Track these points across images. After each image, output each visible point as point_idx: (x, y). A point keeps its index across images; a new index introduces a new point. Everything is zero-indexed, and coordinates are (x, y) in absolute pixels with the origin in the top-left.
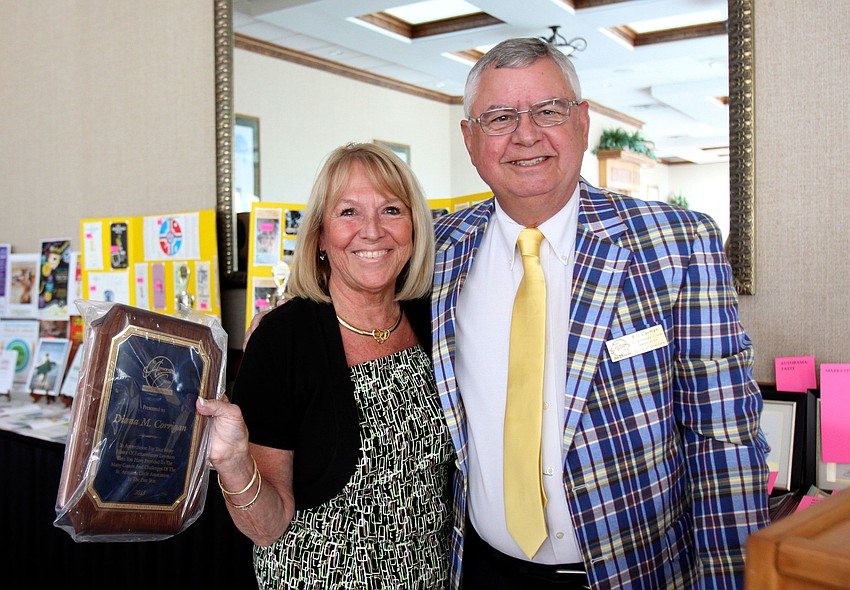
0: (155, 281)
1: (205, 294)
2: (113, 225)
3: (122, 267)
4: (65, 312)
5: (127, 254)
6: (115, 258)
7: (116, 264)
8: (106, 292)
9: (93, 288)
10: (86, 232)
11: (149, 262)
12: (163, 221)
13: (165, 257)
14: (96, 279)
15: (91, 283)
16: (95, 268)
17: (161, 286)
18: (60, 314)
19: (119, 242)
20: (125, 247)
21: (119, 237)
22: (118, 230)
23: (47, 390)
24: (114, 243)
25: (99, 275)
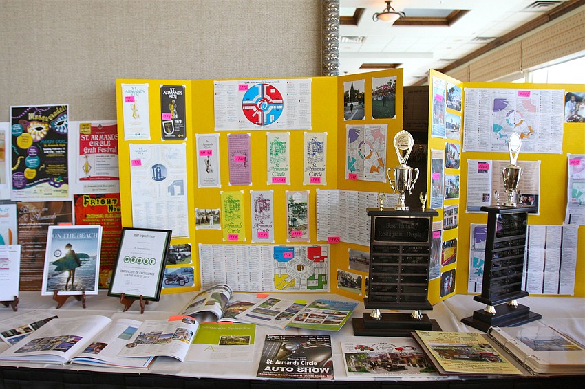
0: (232, 154)
1: (318, 167)
2: (165, 88)
3: (176, 138)
4: (66, 191)
5: (184, 122)
6: (168, 127)
7: (169, 134)
8: (153, 167)
9: (138, 163)
10: (125, 95)
11: (223, 133)
12: (250, 86)
13: (252, 126)
14: (140, 151)
15: (134, 157)
16: (138, 138)
17: (244, 159)
18: (55, 194)
19: (173, 108)
20: (182, 115)
21: (172, 102)
22: (172, 94)
23: (83, 290)
24: (165, 109)
25: (144, 147)
